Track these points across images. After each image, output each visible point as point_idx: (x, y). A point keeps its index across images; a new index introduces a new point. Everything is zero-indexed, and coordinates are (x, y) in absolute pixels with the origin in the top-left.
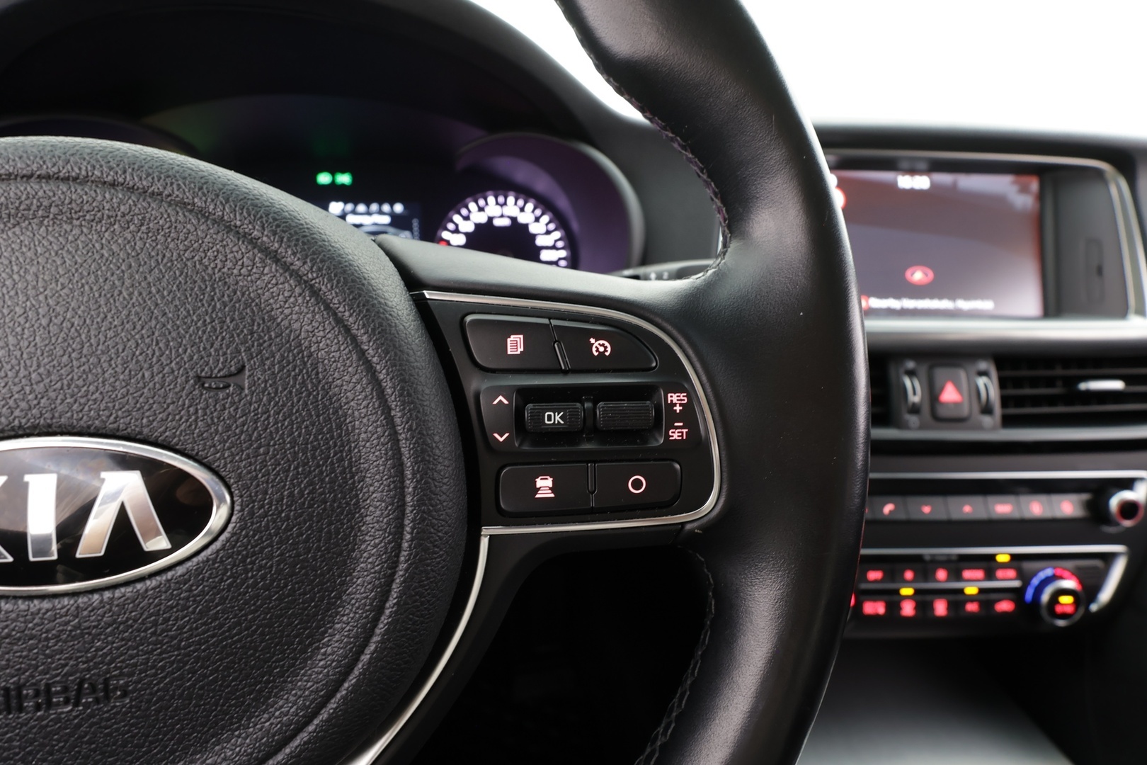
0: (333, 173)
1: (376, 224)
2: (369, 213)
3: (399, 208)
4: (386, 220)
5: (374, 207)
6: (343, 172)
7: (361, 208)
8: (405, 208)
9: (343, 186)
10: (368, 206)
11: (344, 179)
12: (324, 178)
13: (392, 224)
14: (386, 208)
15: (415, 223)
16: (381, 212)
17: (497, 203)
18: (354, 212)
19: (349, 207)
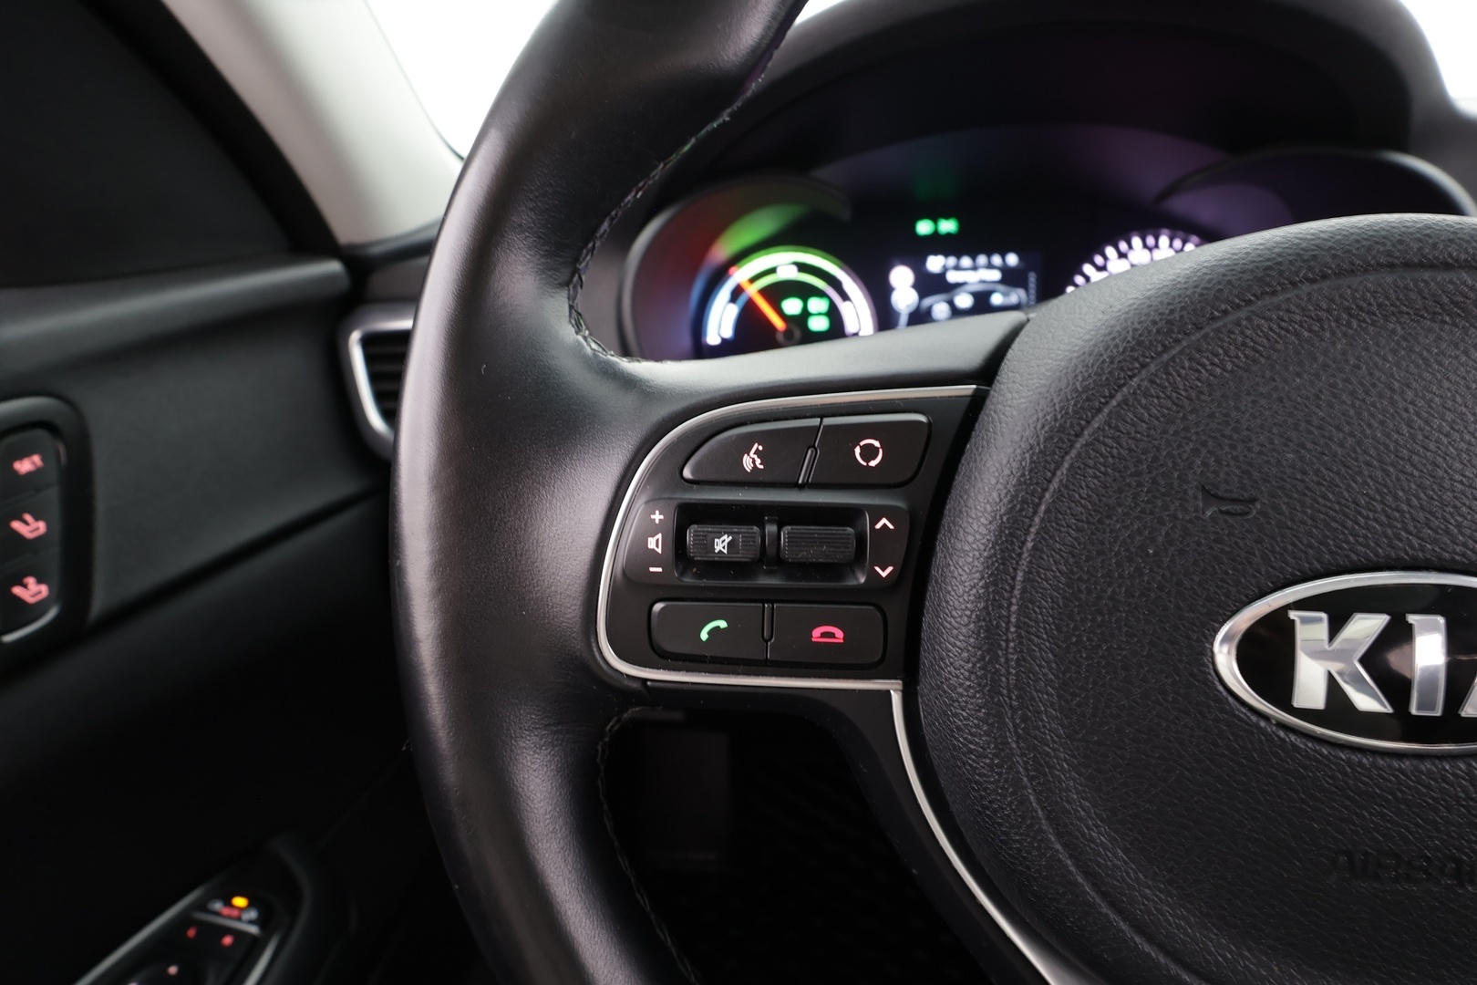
0: (935, 220)
1: (983, 282)
2: (975, 268)
3: (1012, 259)
4: (996, 275)
5: (982, 259)
6: (947, 217)
7: (966, 261)
8: (1021, 258)
9: (948, 235)
10: (974, 259)
11: (948, 226)
12: (924, 227)
13: (1003, 281)
14: (997, 260)
15: (1032, 278)
16: (990, 266)
17: (1145, 246)
18: (957, 268)
19: (952, 261)
